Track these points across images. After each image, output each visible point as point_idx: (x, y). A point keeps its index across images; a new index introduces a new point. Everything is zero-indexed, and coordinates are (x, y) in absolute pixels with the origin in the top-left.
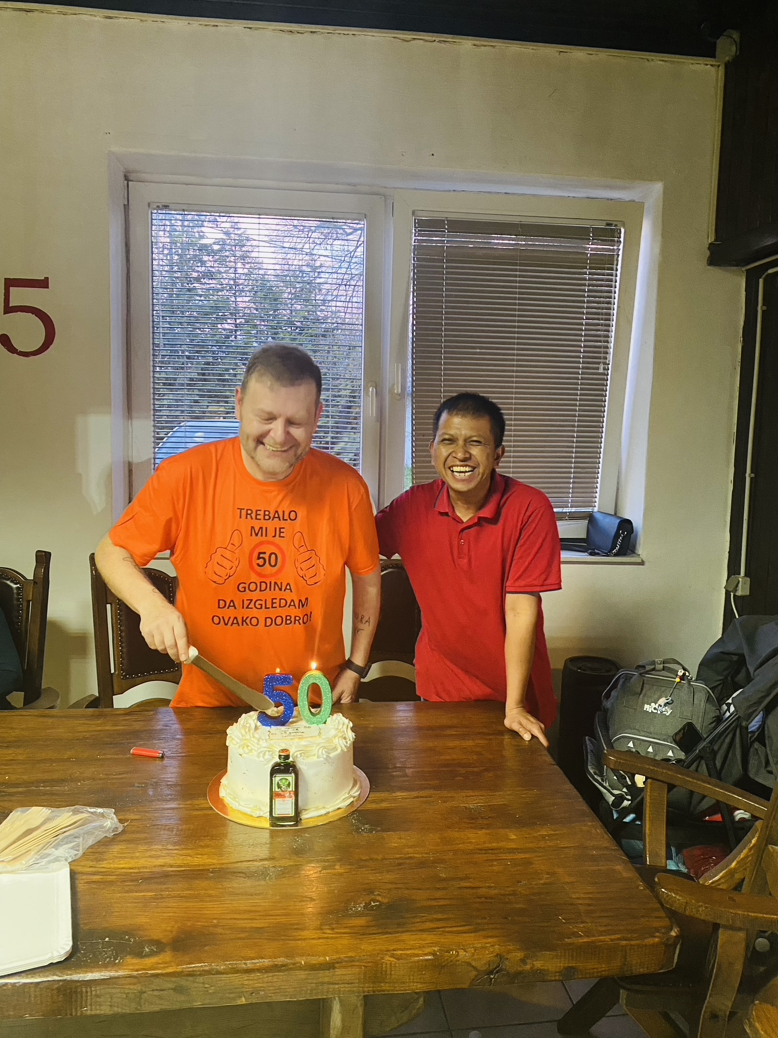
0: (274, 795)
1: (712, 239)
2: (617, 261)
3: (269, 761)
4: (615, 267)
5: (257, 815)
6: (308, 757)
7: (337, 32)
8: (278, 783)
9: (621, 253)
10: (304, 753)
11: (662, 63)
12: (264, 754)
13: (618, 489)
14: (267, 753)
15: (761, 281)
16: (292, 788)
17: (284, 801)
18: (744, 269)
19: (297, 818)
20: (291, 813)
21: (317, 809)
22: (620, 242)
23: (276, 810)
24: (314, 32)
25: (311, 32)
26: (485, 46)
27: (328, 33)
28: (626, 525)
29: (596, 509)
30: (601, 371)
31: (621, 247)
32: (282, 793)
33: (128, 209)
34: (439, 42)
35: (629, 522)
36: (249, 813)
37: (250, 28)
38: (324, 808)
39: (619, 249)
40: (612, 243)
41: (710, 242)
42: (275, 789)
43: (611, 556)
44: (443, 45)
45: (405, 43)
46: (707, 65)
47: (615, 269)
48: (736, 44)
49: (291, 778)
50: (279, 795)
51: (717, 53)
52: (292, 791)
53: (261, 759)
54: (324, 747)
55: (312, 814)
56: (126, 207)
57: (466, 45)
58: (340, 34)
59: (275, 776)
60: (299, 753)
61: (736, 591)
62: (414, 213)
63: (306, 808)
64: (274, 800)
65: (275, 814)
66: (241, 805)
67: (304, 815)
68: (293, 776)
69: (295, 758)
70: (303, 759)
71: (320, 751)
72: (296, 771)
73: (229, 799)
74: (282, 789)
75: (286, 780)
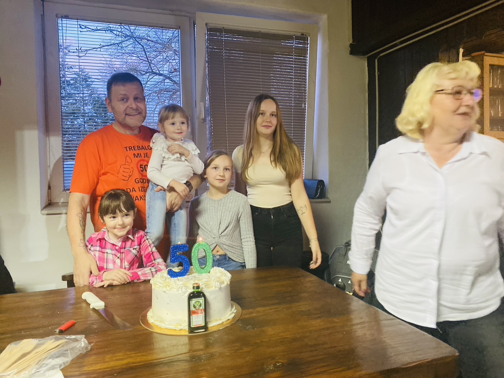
0: (191, 313)
1: (351, 42)
2: (307, 53)
3: (185, 293)
4: (306, 55)
5: (179, 329)
6: (209, 288)
9: (308, 49)
10: (207, 285)
12: (182, 289)
13: (313, 167)
14: (183, 288)
15: (376, 60)
16: (203, 307)
17: (198, 316)
18: (366, 56)
19: (205, 327)
20: (202, 324)
21: (216, 320)
22: (308, 43)
23: (193, 323)
28: (321, 183)
32: (196, 311)
33: (44, 17)
35: (322, 181)
36: (173, 328)
38: (220, 319)
39: (308, 47)
40: (305, 44)
41: (350, 43)
42: (192, 309)
47: (306, 57)
49: (201, 300)
50: (194, 313)
52: (203, 309)
53: (180, 292)
54: (218, 281)
55: (213, 324)
56: (42, 16)
59: (192, 300)
60: (204, 285)
62: (206, 24)
63: (210, 321)
64: (191, 317)
65: (192, 326)
66: (167, 325)
67: (211, 324)
68: (203, 299)
69: (202, 288)
70: (206, 289)
71: (216, 284)
72: (204, 296)
73: (157, 323)
74: (196, 308)
75: (199, 302)
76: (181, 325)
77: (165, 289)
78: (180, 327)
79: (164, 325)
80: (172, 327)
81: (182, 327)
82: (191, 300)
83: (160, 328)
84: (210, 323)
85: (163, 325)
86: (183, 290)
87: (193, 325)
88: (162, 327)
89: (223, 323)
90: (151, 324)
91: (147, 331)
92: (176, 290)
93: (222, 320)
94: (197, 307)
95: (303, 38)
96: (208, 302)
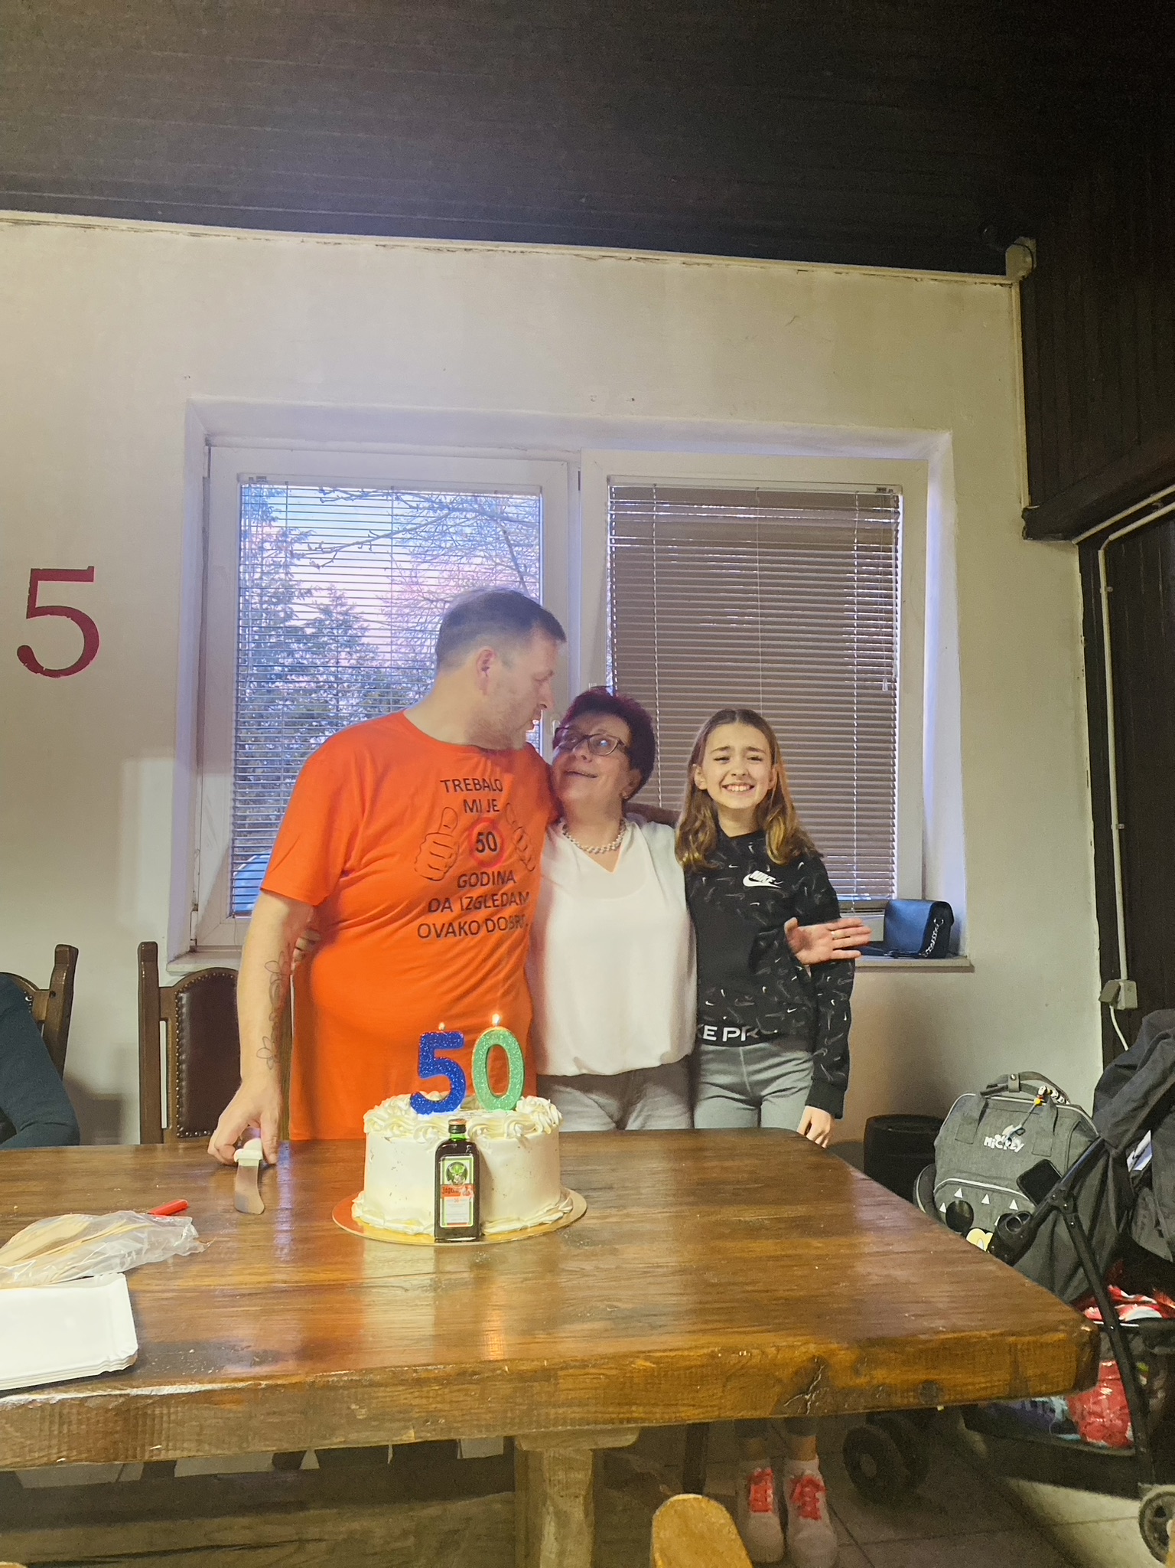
0: (442, 1190)
1: (1025, 502)
2: (897, 539)
4: (893, 546)
6: (493, 1136)
7: (500, 248)
8: (448, 1170)
9: (900, 528)
10: (488, 1128)
11: (936, 283)
12: (425, 1132)
13: (924, 866)
14: (430, 1130)
15: (1101, 553)
16: (470, 1179)
17: (457, 1201)
18: (1074, 542)
19: (476, 1231)
20: (467, 1221)
21: (509, 1220)
22: (899, 512)
23: (445, 1216)
24: (470, 250)
25: (466, 250)
26: (698, 264)
27: (489, 250)
28: (941, 911)
29: (894, 896)
30: (885, 689)
31: (900, 520)
32: (455, 1188)
33: (209, 483)
34: (637, 259)
35: (945, 906)
36: (399, 1230)
37: (384, 246)
38: (519, 1219)
39: (898, 524)
40: (888, 515)
41: (1023, 507)
42: (444, 1180)
43: (923, 957)
44: (641, 264)
45: (593, 262)
46: (995, 284)
47: (893, 550)
48: (1032, 256)
49: (468, 1161)
50: (449, 1191)
51: (1008, 271)
52: (470, 1184)
53: (421, 1139)
54: (521, 1127)
55: (502, 1227)
56: (206, 480)
57: (673, 264)
58: (503, 251)
59: (444, 1160)
60: (479, 1127)
61: (1117, 1002)
62: (608, 480)
63: (490, 1219)
64: (442, 1200)
65: (443, 1224)
66: (388, 1221)
67: (491, 1227)
68: (470, 1159)
69: (474, 1134)
70: (484, 1137)
71: (512, 1126)
72: (476, 1152)
73: (368, 1217)
74: (455, 1181)
75: (461, 1165)
76: (420, 1224)
77: (388, 1133)
78: (416, 1228)
79: (381, 1221)
80: (400, 1227)
81: (421, 1229)
84: (488, 1225)
85: (378, 1222)
86: (429, 1135)
87: (446, 1222)
89: (525, 1228)
90: (356, 1220)
91: (343, 1232)
92: (412, 1136)
93: (524, 1220)
94: (456, 1177)
95: (882, 500)
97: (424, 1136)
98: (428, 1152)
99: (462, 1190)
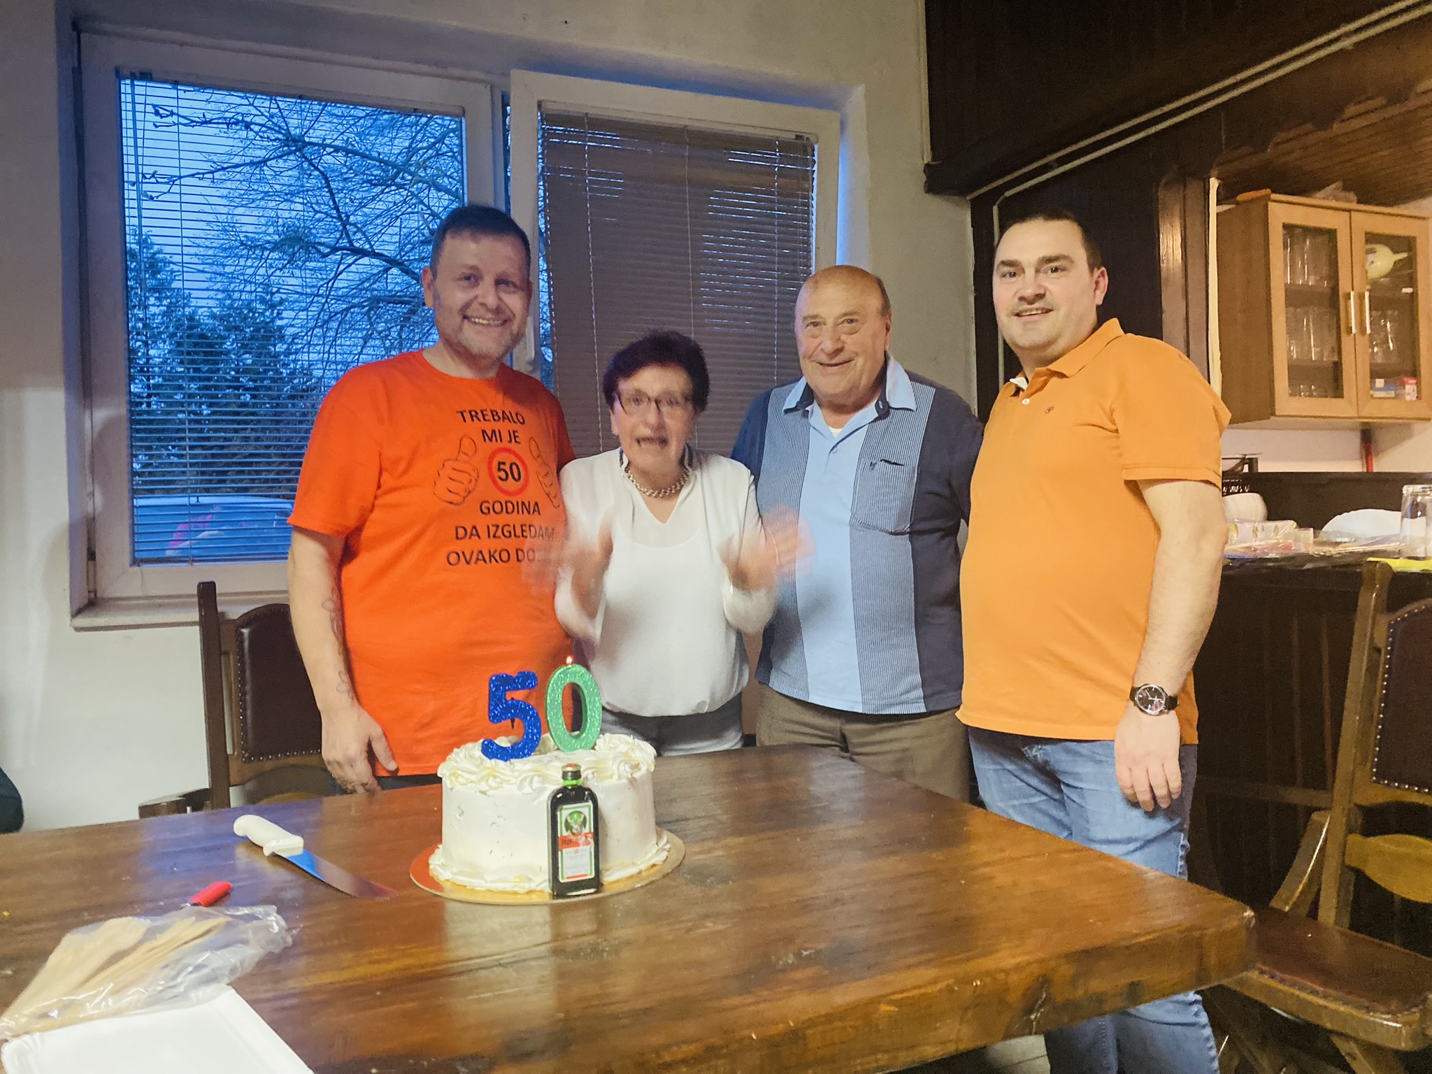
0: (560, 843)
1: (927, 158)
2: (812, 186)
3: (540, 792)
5: (526, 890)
6: (601, 779)
8: (566, 821)
9: (815, 176)
10: (597, 771)
12: (531, 782)
14: (536, 779)
15: (994, 209)
16: (589, 827)
17: (577, 852)
18: (968, 198)
19: (596, 883)
20: (589, 872)
21: (624, 866)
22: (814, 161)
23: (565, 871)
31: (815, 168)
32: (572, 837)
33: (80, 74)
36: (509, 889)
38: (633, 863)
39: (814, 172)
40: (806, 163)
41: (926, 162)
42: (562, 832)
47: (810, 195)
49: (586, 808)
50: (568, 843)
52: (590, 832)
53: (527, 790)
54: (625, 763)
55: (617, 876)
56: (77, 72)
59: (561, 810)
60: (590, 772)
62: (540, 104)
63: (607, 867)
64: (559, 853)
65: (563, 878)
66: (491, 882)
67: (609, 876)
68: (589, 806)
69: (586, 778)
70: (597, 781)
72: (593, 798)
74: (574, 831)
75: (581, 813)
76: (530, 880)
77: (483, 787)
78: (527, 886)
79: (483, 882)
80: (507, 886)
81: (533, 886)
82: (560, 807)
83: (473, 890)
84: (608, 873)
85: (479, 884)
86: (536, 785)
87: (565, 876)
88: (478, 889)
89: (640, 873)
92: (515, 787)
93: (637, 865)
94: (575, 826)
95: (800, 147)
96: (602, 817)
97: (531, 787)
98: (535, 803)
99: (582, 840)
